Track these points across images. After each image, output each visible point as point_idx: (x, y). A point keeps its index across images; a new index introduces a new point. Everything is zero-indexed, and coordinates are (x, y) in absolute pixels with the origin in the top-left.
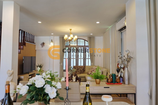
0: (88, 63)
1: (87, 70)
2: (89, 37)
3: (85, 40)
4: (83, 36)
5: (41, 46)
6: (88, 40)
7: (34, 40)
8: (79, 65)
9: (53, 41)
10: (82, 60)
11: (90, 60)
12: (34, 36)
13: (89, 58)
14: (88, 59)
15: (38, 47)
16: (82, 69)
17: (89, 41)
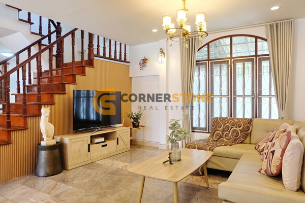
0: (270, 110)
1: (256, 134)
2: (271, 26)
3: (257, 38)
4: (251, 25)
5: (139, 66)
6: (267, 36)
7: (125, 56)
8: (239, 115)
9: (165, 53)
10: (248, 101)
11: (274, 100)
12: (125, 45)
13: (273, 93)
14: (270, 98)
15: (135, 70)
16: (238, 129)
17: (269, 39)
